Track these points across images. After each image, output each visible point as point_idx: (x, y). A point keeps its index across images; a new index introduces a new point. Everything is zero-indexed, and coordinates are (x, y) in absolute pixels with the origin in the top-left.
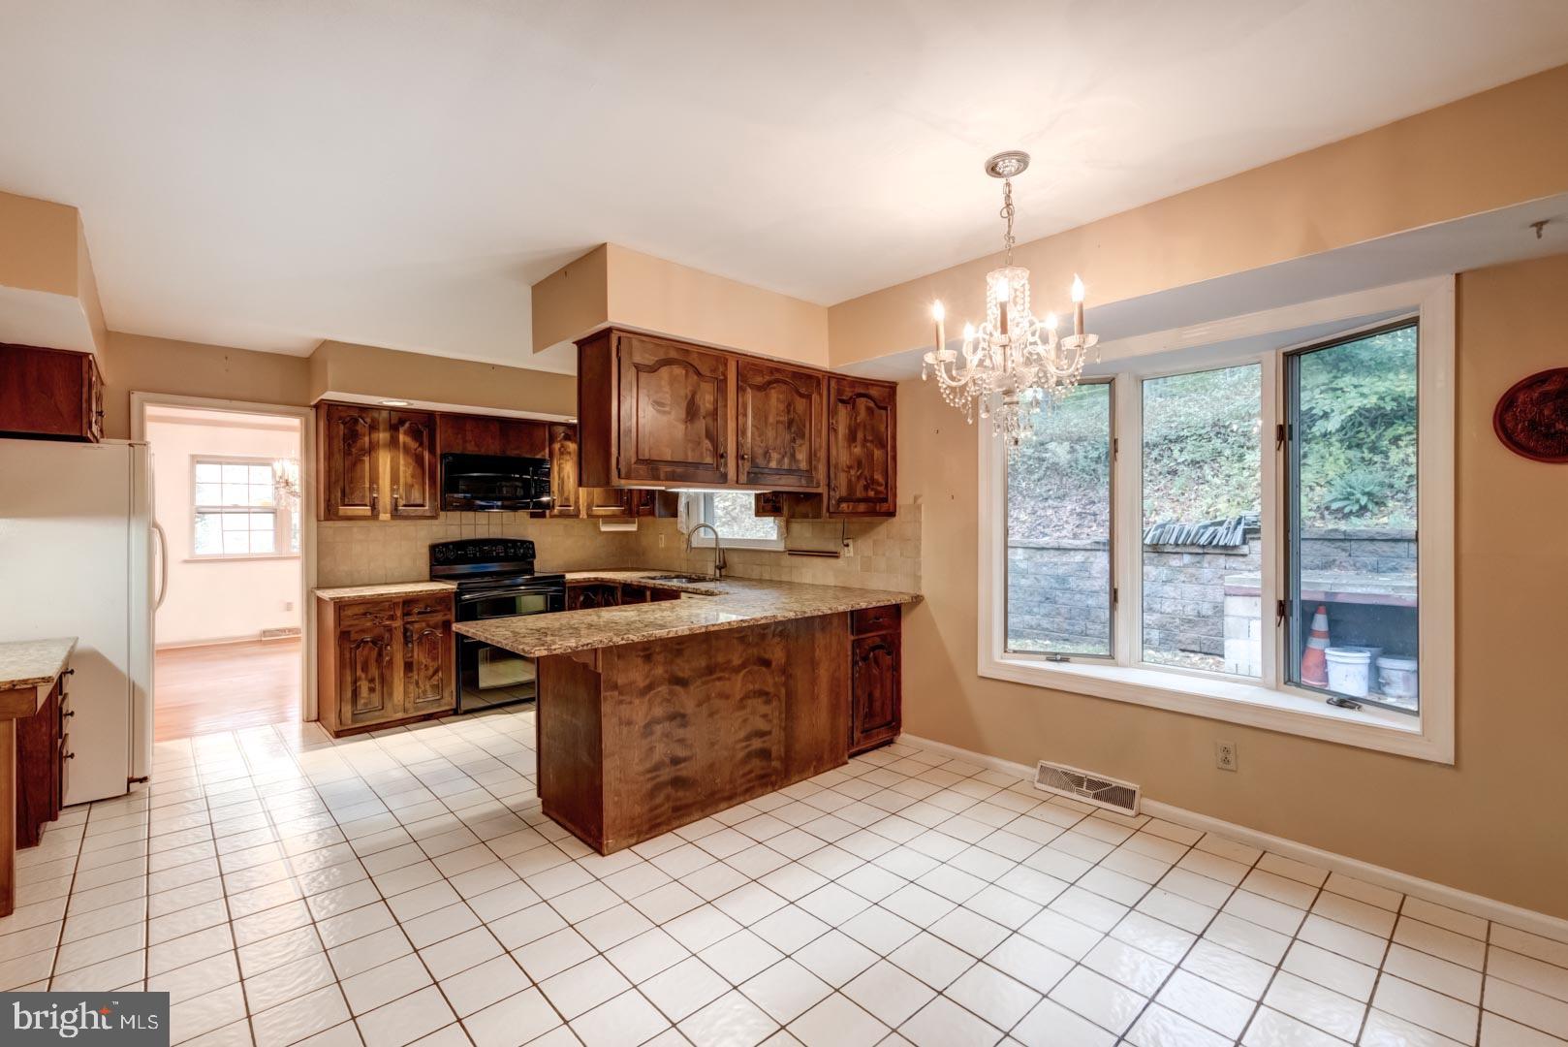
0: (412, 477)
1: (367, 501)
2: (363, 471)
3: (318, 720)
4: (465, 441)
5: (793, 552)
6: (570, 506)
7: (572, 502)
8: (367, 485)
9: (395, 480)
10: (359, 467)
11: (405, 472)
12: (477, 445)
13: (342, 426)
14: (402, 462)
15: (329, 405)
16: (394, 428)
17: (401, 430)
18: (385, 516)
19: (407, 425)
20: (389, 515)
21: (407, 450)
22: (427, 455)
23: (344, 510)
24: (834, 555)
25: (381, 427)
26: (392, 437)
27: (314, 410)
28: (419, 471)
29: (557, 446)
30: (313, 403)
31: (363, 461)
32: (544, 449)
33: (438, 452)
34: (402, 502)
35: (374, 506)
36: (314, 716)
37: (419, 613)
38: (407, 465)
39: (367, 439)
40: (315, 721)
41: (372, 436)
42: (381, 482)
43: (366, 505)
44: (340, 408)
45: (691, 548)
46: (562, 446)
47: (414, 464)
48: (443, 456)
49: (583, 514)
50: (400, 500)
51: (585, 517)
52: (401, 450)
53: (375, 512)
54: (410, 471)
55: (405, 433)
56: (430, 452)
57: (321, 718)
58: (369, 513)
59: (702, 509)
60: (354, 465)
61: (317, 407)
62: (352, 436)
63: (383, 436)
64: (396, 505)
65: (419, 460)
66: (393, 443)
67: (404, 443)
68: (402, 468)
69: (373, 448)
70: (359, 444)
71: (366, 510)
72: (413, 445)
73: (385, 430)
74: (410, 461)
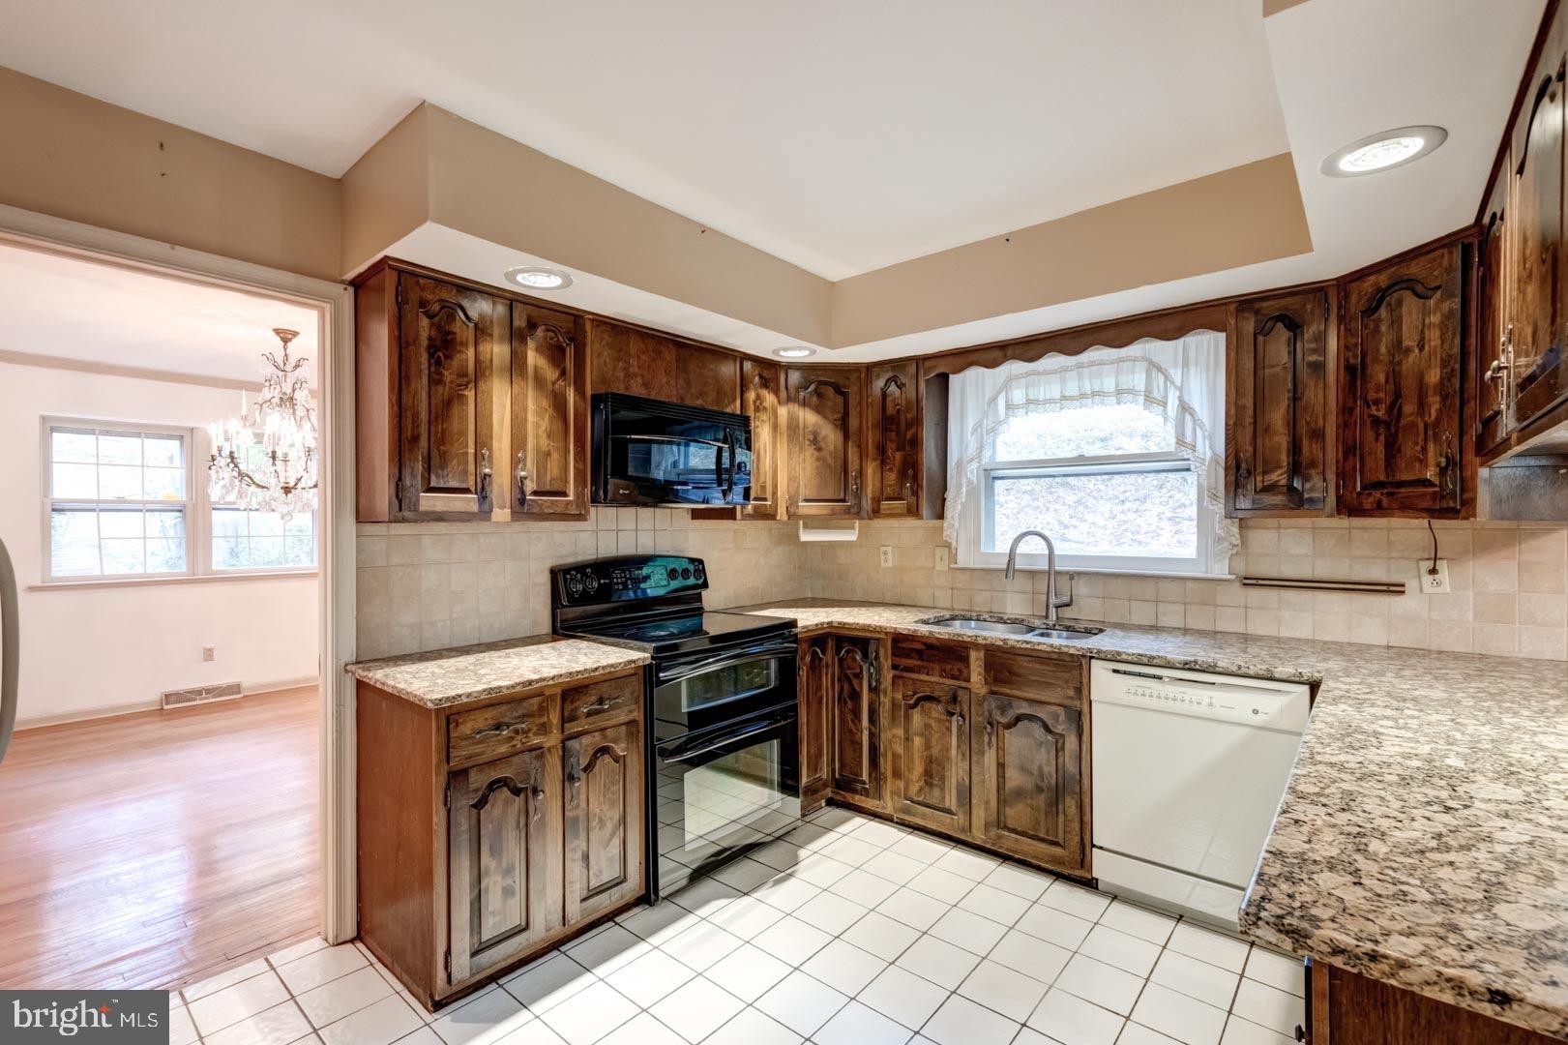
0: (549, 436)
1: (471, 484)
2: (464, 419)
3: (359, 937)
4: (628, 375)
5: (1250, 582)
6: (765, 499)
7: (769, 495)
8: (471, 450)
9: (518, 443)
10: (455, 410)
11: (537, 426)
12: (646, 385)
13: (425, 322)
14: (531, 405)
15: (400, 272)
16: (517, 337)
17: (531, 344)
18: (501, 514)
19: (540, 332)
20: (508, 511)
21: (539, 381)
22: (571, 396)
23: (430, 502)
24: (1395, 589)
25: (496, 332)
26: (513, 354)
27: (351, 290)
28: (558, 425)
29: (751, 395)
30: (350, 275)
31: (462, 398)
32: (734, 400)
33: (589, 392)
34: (530, 486)
35: (483, 496)
36: (350, 931)
37: (589, 714)
38: (539, 413)
39: (471, 353)
40: (352, 941)
41: (481, 348)
42: (495, 444)
43: (467, 491)
44: (422, 281)
45: (1014, 571)
46: (758, 397)
47: (550, 410)
48: (597, 399)
49: (782, 514)
50: (528, 482)
51: (786, 518)
52: (531, 382)
53: (486, 507)
54: (545, 424)
55: (538, 349)
56: (576, 390)
57: (363, 933)
58: (475, 507)
59: (983, 506)
60: (448, 404)
61: (358, 284)
62: (444, 345)
63: (498, 351)
64: (523, 493)
65: (559, 405)
66: (516, 366)
67: (536, 368)
68: (531, 418)
69: (481, 372)
70: (455, 363)
71: (468, 502)
72: (550, 373)
73: (501, 340)
74: (545, 403)
